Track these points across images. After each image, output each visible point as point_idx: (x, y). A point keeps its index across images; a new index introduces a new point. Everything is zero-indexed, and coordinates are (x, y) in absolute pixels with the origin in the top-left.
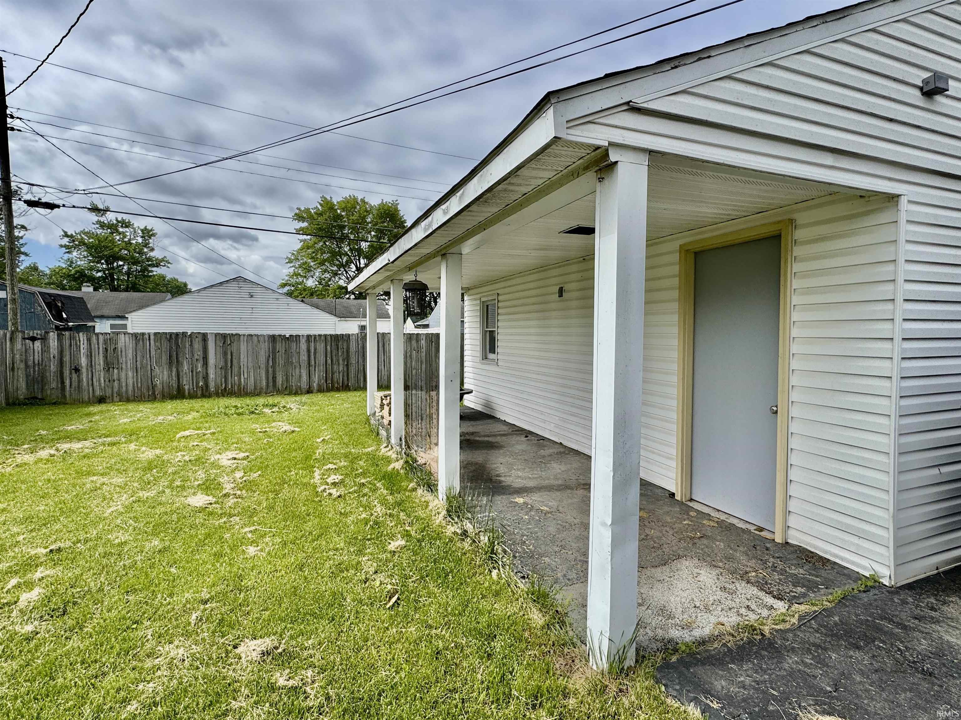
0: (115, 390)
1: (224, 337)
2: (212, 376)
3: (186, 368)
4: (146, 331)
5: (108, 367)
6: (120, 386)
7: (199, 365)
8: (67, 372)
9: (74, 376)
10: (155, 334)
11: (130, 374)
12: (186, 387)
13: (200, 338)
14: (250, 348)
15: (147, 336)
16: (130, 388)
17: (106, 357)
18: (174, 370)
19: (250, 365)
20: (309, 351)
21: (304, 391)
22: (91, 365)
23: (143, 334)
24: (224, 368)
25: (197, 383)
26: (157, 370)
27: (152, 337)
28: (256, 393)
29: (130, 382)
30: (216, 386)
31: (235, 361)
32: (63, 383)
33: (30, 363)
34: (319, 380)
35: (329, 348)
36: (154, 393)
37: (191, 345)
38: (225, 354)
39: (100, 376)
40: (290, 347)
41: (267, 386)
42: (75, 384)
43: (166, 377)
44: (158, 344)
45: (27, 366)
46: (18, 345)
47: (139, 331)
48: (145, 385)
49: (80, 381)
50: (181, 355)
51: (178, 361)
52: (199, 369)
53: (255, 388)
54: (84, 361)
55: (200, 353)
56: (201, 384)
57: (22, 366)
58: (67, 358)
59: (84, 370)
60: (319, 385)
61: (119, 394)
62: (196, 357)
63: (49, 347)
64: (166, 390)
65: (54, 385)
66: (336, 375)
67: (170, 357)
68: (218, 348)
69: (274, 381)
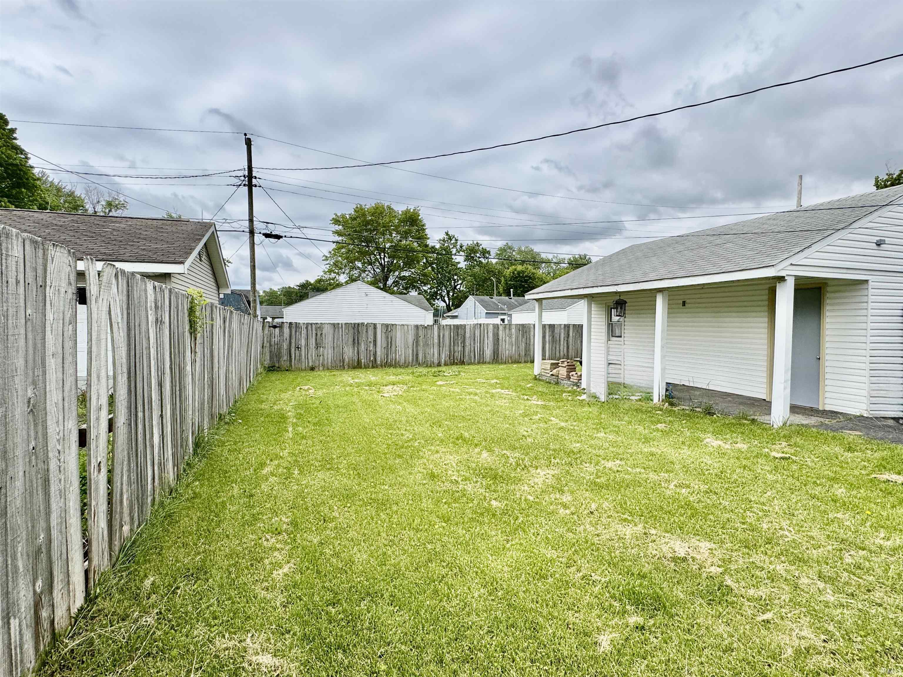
0: (321, 362)
1: (387, 326)
2: (379, 353)
3: (363, 347)
4: (340, 322)
5: (318, 346)
6: (324, 359)
7: (372, 345)
8: (293, 350)
9: (297, 352)
10: (346, 324)
11: (330, 351)
12: (363, 361)
13: (372, 326)
14: (403, 334)
15: (340, 326)
16: (330, 361)
17: (316, 340)
18: (356, 349)
19: (403, 346)
20: (439, 336)
21: (436, 364)
22: (307, 345)
23: (338, 324)
24: (387, 348)
25: (370, 359)
26: (346, 349)
27: (343, 326)
28: (406, 365)
29: (330, 356)
30: (381, 362)
31: (393, 343)
32: (290, 356)
33: (273, 343)
34: (445, 357)
35: (452, 334)
36: (343, 365)
37: (367, 332)
38: (387, 338)
39: (313, 351)
40: (427, 333)
41: (413, 359)
42: (297, 358)
43: (351, 354)
44: (347, 331)
45: (270, 345)
46: (266, 331)
47: (336, 322)
48: (338, 358)
49: (300, 355)
50: (360, 338)
51: (358, 343)
52: (371, 348)
53: (405, 363)
54: (303, 342)
55: (372, 337)
56: (372, 358)
57: (268, 345)
58: (293, 341)
59: (303, 348)
60: (445, 361)
61: (323, 365)
62: (369, 340)
63: (283, 333)
64: (351, 362)
65: (285, 358)
66: (456, 354)
67: (354, 340)
68: (383, 334)
69: (417, 358)
